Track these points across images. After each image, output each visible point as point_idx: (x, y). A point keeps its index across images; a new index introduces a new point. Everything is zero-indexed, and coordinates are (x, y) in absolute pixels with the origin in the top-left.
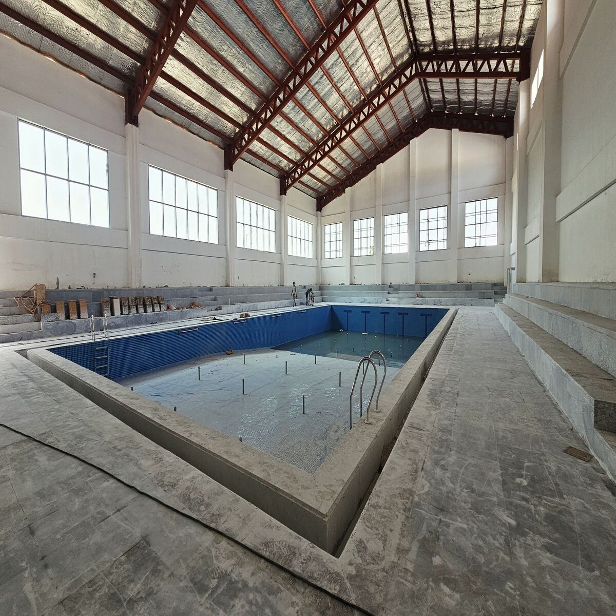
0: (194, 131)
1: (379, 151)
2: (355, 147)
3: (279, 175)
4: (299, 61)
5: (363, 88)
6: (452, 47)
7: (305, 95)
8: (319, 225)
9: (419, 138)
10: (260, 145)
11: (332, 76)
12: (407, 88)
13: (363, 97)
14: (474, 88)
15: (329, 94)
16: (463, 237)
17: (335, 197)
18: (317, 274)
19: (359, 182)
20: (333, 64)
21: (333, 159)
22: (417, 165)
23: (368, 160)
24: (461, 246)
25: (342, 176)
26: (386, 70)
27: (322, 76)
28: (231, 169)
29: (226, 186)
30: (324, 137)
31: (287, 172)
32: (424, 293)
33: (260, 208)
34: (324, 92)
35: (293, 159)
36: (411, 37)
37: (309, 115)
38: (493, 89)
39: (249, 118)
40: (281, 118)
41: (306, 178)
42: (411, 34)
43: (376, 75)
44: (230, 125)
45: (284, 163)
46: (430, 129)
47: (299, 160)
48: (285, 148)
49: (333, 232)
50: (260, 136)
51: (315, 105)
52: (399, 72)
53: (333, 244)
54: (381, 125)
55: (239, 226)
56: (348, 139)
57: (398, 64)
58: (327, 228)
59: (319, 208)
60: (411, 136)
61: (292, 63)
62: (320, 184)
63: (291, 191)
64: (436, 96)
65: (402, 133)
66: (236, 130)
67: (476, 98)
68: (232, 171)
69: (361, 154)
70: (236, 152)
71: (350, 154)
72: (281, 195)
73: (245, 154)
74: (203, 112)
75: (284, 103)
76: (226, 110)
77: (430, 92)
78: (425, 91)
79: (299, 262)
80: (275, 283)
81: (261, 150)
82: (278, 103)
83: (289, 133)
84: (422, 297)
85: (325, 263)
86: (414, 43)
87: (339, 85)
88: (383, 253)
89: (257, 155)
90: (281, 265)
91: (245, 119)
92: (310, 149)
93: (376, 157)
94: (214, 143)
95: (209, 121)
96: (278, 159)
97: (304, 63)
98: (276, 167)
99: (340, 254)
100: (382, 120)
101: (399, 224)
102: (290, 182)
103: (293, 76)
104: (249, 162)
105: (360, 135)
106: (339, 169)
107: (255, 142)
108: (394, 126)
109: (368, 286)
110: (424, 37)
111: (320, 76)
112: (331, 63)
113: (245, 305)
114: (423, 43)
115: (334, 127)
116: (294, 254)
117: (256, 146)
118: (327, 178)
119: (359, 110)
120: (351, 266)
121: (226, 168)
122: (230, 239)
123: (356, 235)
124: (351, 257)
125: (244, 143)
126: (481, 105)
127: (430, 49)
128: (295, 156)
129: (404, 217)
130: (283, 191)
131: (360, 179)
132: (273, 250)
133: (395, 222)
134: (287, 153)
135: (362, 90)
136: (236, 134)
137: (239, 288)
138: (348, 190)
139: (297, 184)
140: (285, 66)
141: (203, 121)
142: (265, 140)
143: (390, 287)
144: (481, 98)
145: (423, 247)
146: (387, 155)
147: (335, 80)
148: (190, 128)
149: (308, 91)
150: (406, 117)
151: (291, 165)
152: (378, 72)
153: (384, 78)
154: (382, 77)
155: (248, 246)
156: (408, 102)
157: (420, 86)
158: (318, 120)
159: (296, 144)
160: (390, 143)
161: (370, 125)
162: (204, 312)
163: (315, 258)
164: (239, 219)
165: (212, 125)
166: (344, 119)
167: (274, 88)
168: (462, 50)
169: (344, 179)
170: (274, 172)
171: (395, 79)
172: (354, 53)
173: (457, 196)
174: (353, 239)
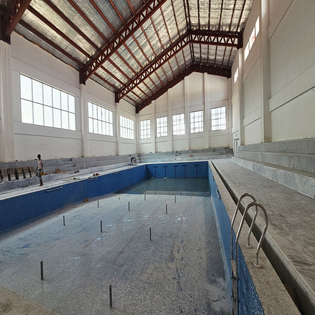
0: (57, 56)
1: (169, 82)
2: (157, 79)
3: (114, 91)
4: (129, 21)
5: (163, 45)
6: (207, 29)
7: (131, 43)
8: (137, 121)
9: (188, 76)
10: (103, 71)
11: (147, 35)
12: (184, 49)
13: (162, 50)
14: (215, 52)
15: (145, 45)
16: (211, 126)
17: (146, 106)
18: (137, 148)
19: (159, 98)
20: (148, 27)
21: (145, 84)
22: (188, 90)
23: (163, 86)
24: (210, 130)
25: (150, 94)
26: (174, 37)
27: (142, 34)
28: (84, 84)
29: (81, 94)
30: (141, 70)
31: (119, 89)
32: (194, 154)
33: (103, 109)
34: (142, 43)
35: (123, 82)
36: (188, 20)
37: (133, 56)
38: (224, 54)
39: (96, 53)
40: (117, 56)
41: (130, 94)
42: (188, 18)
43: (170, 39)
44: (83, 55)
45: (117, 84)
46: (194, 72)
47: (127, 83)
48: (118, 75)
49: (145, 125)
50: (103, 65)
51: (137, 50)
52: (181, 39)
53: (145, 131)
54: (171, 67)
55: (90, 120)
56: (154, 73)
57: (181, 34)
58: (142, 122)
59: (137, 111)
60: (185, 75)
61: (124, 21)
62: (138, 98)
63: (121, 101)
64: (197, 55)
65: (180, 73)
66: (87, 60)
67: (215, 58)
68: (85, 85)
69: (160, 83)
70: (88, 73)
71: (154, 82)
72: (116, 102)
73: (93, 76)
74: (64, 44)
75: (119, 46)
76: (81, 45)
77: (194, 53)
78: (192, 52)
79: (127, 141)
80: (113, 154)
81: (103, 74)
82: (115, 45)
83: (121, 65)
84: (193, 156)
85: (141, 142)
86: (189, 24)
87: (150, 41)
88: (173, 135)
89: (101, 77)
90: (117, 143)
91: (94, 53)
92: (133, 77)
93: (167, 85)
94: (72, 66)
95: (68, 50)
96: (114, 81)
97: (132, 22)
98: (113, 86)
99: (149, 137)
100: (171, 65)
101: (180, 120)
102: (121, 95)
103: (125, 29)
104: (96, 82)
105: (160, 72)
106: (148, 90)
107: (100, 69)
108: (176, 69)
109: (165, 153)
110: (194, 21)
111: (140, 33)
112: (147, 26)
113: (95, 168)
114: (193, 25)
115: (147, 65)
116: (124, 137)
117: (100, 71)
118: (142, 95)
119: (160, 57)
120: (155, 142)
121: (81, 83)
122: (84, 127)
123: (158, 126)
124: (155, 137)
125: (93, 68)
126: (218, 62)
127: (196, 29)
128: (125, 80)
129: (182, 116)
130: (117, 100)
131: (159, 96)
132: (112, 134)
133: (178, 119)
134: (120, 78)
135: (162, 46)
136: (87, 62)
137: (90, 158)
138: (153, 102)
139: (125, 97)
140: (120, 22)
141: (64, 50)
142: (106, 68)
143: (176, 152)
144: (218, 58)
145: (192, 131)
146: (173, 84)
147: (148, 37)
148: (54, 54)
149: (133, 41)
150: (183, 65)
151: (122, 86)
152: (171, 38)
153: (174, 41)
154: (173, 40)
155: (96, 132)
156: (184, 57)
157: (190, 49)
158: (138, 60)
159: (125, 73)
160: (174, 78)
161: (166, 67)
162: (67, 175)
163: (135, 139)
164: (90, 115)
165: (71, 54)
166: (152, 61)
167: (112, 35)
168: (212, 31)
169: (151, 96)
170: (112, 89)
171: (179, 42)
172: (159, 23)
173: (208, 105)
174: (156, 128)
